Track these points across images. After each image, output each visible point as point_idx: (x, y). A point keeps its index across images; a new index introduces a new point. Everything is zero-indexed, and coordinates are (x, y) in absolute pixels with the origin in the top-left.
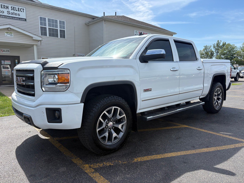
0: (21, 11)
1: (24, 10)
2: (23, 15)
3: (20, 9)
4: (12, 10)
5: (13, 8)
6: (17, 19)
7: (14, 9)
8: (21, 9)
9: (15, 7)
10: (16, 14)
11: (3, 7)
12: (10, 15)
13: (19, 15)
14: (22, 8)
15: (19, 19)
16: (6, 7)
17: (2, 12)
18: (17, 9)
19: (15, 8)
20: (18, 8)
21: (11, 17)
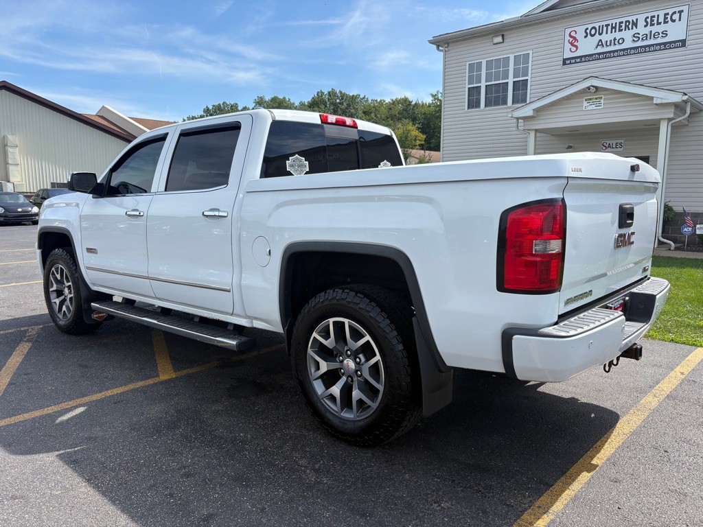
0: (673, 21)
1: (684, 15)
2: (676, 31)
3: (669, 17)
4: (646, 26)
5: (649, 20)
6: (658, 48)
7: (652, 21)
8: (675, 13)
9: (656, 14)
10: (655, 36)
11: (623, 27)
12: (640, 44)
13: (665, 34)
14: (677, 9)
15: (662, 47)
16: (630, 26)
17: (620, 42)
18: (661, 19)
19: (655, 19)
20: (666, 14)
21: (641, 47)
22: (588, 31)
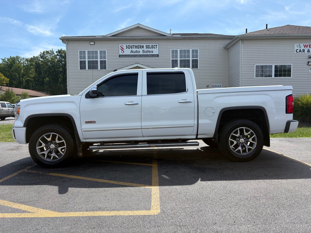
0: (155, 48)
1: (157, 46)
2: (155, 51)
3: (153, 46)
4: (146, 48)
5: (147, 46)
6: (151, 56)
7: (148, 47)
8: (154, 45)
9: (149, 45)
10: (150, 52)
11: (139, 47)
12: (145, 54)
13: (152, 52)
14: (155, 45)
15: (152, 56)
16: (141, 47)
17: (139, 52)
18: (151, 47)
19: (149, 46)
20: (152, 45)
21: (146, 55)
22: (127, 46)
